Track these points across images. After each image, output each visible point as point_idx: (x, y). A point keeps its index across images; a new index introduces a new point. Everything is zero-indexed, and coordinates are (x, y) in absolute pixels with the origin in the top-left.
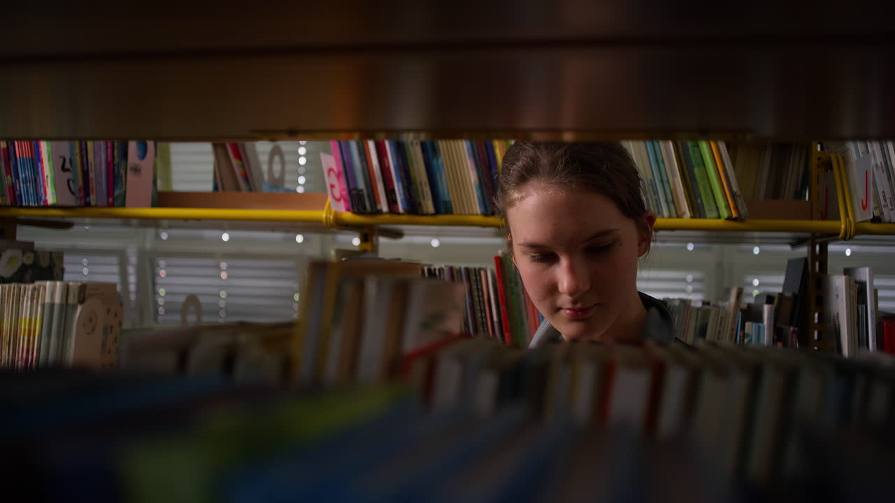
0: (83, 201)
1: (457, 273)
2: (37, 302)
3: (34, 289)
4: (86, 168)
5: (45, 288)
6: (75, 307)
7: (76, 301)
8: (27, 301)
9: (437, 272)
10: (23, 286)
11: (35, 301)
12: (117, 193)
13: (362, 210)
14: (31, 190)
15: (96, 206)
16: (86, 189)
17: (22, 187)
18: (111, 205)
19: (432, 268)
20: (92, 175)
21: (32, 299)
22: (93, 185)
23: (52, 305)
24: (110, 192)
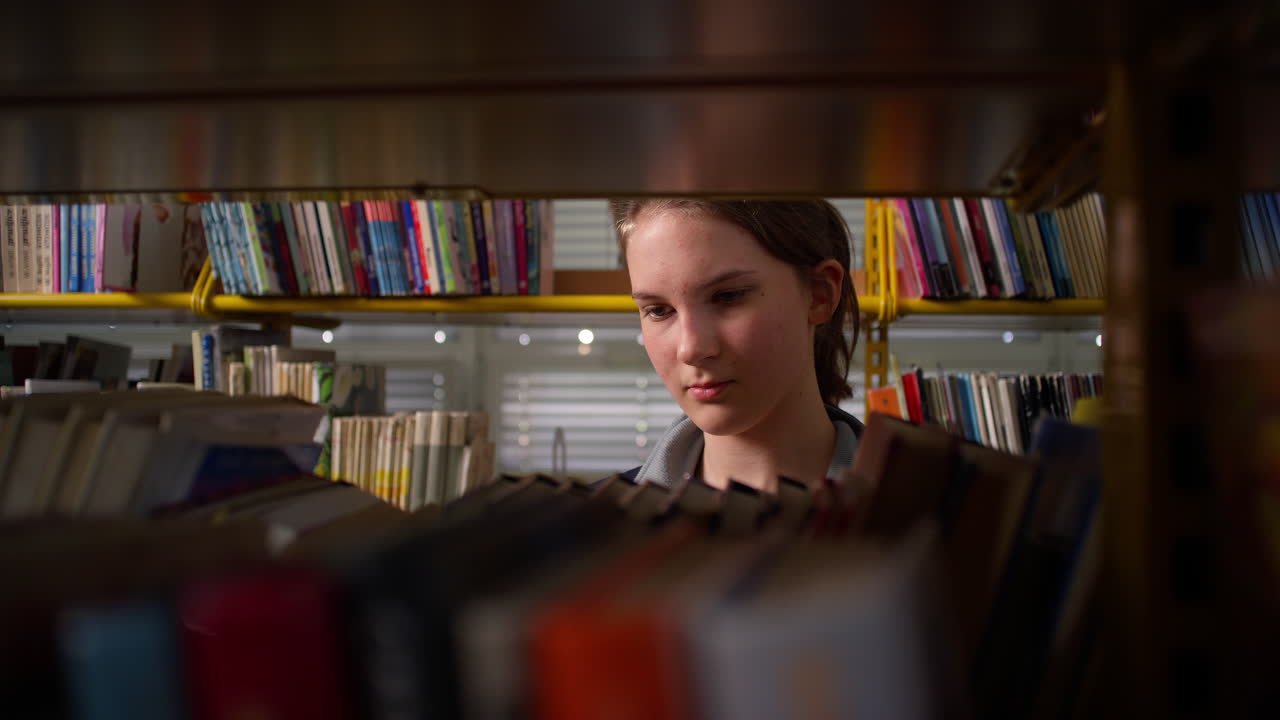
0: (478, 286)
1: (1084, 383)
2: (402, 445)
3: (397, 425)
4: (480, 236)
5: (413, 423)
6: (460, 451)
7: (462, 441)
8: (384, 444)
9: (1055, 383)
10: (375, 421)
11: (398, 443)
12: (532, 273)
13: (947, 295)
14: (394, 270)
15: (500, 295)
16: (483, 269)
17: (379, 267)
18: (523, 292)
19: (1048, 377)
20: (491, 247)
21: (394, 439)
22: (493, 261)
23: (426, 449)
24: (522, 272)
